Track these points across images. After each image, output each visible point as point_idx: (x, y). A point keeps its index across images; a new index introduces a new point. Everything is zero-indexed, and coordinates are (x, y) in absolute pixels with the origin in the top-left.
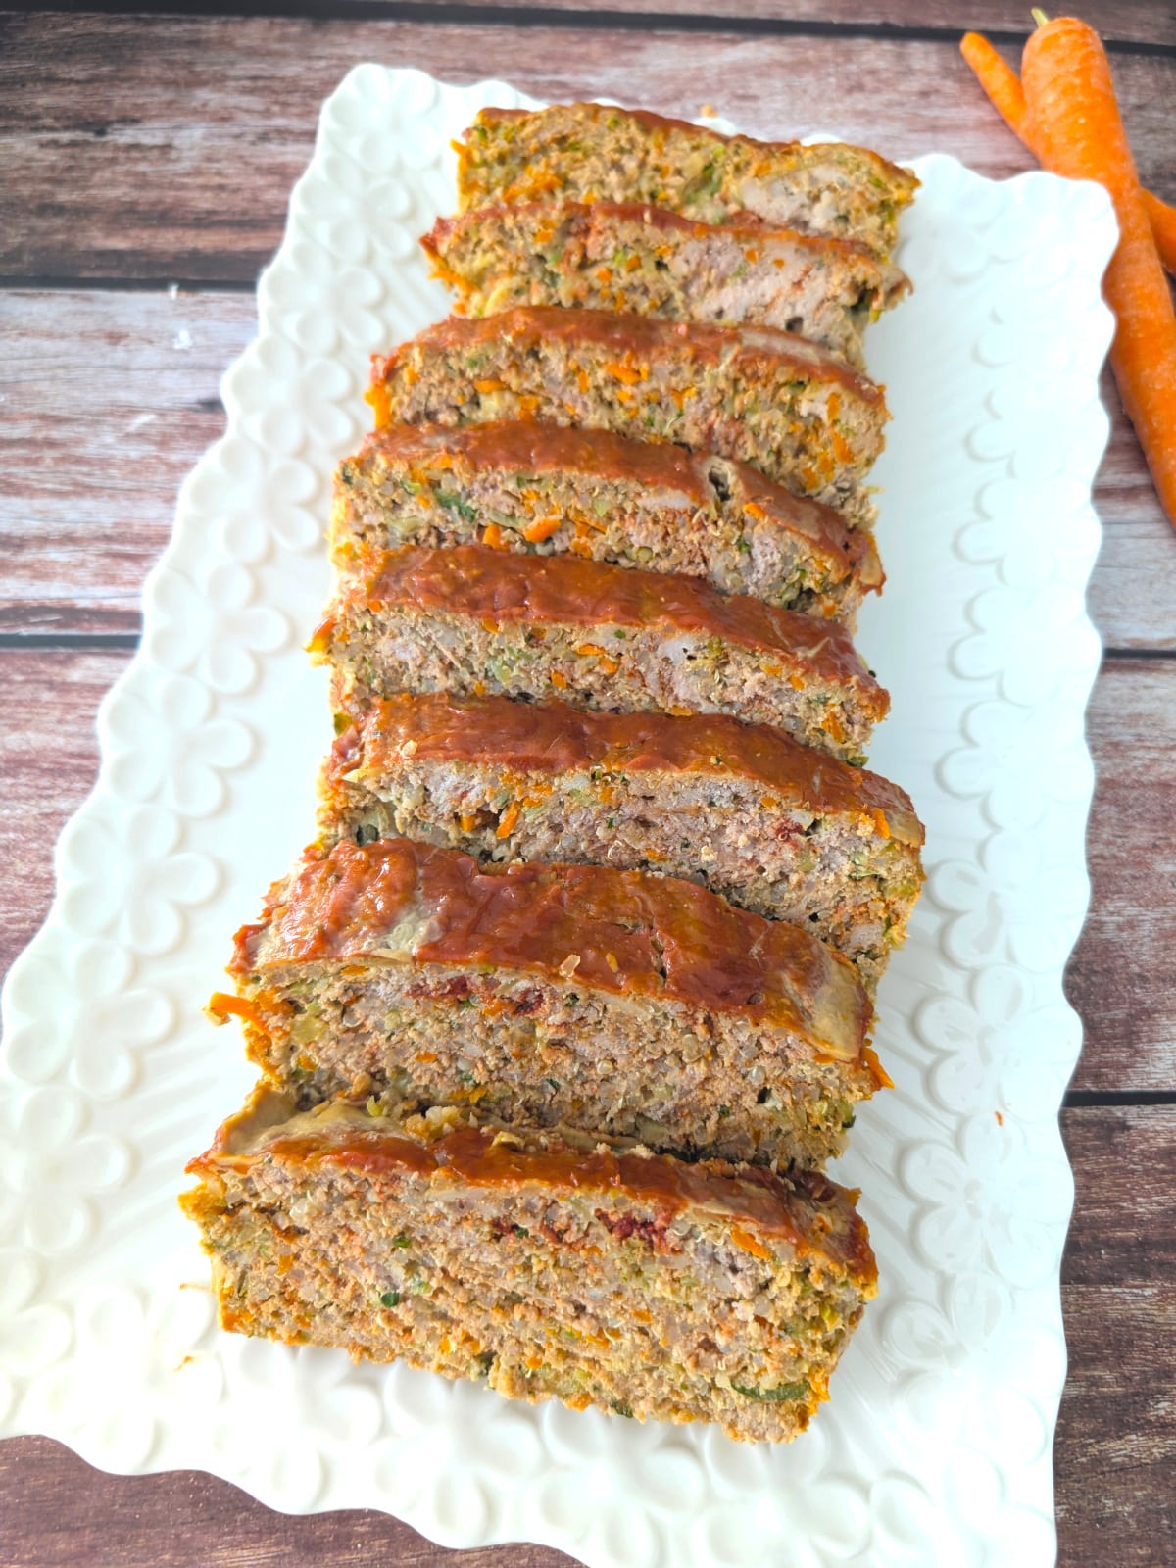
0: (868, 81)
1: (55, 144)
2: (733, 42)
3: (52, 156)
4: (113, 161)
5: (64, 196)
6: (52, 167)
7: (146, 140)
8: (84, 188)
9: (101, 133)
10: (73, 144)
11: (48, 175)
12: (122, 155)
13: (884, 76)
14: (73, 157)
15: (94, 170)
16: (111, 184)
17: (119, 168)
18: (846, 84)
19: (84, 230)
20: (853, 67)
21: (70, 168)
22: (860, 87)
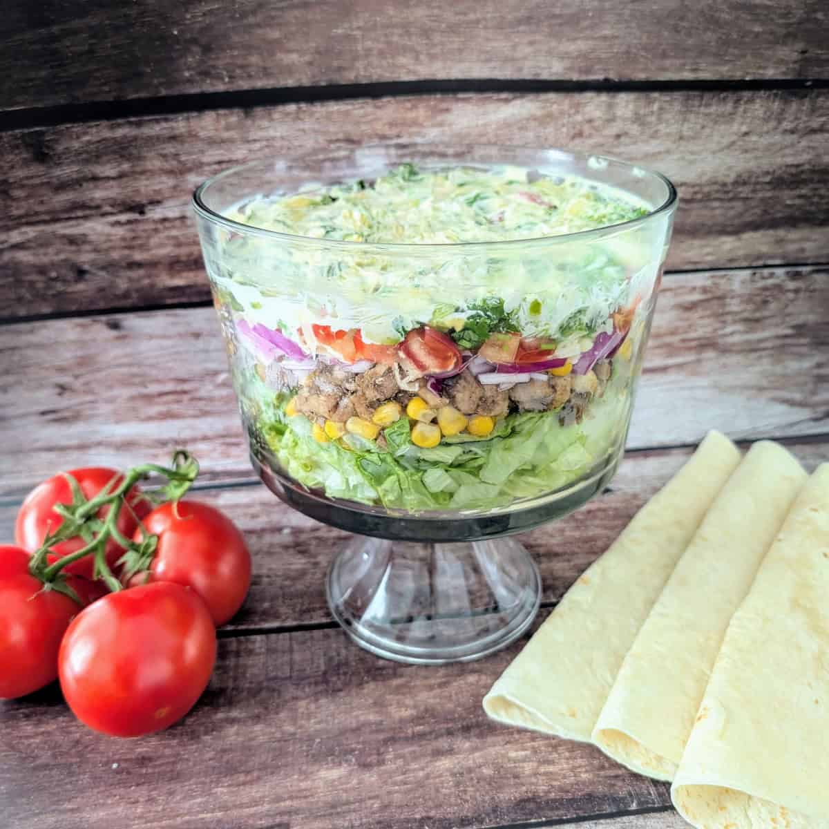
0: (587, 129)
1: (118, 223)
2: (507, 101)
3: (120, 231)
4: (156, 230)
5: (138, 256)
6: (123, 239)
7: (171, 215)
8: (148, 250)
9: (142, 213)
10: (129, 222)
11: (123, 244)
12: (160, 226)
13: (596, 124)
14: (133, 231)
15: (148, 238)
16: (161, 245)
17: (162, 235)
18: (572, 132)
19: (157, 276)
20: (579, 118)
21: (134, 238)
22: (580, 134)
